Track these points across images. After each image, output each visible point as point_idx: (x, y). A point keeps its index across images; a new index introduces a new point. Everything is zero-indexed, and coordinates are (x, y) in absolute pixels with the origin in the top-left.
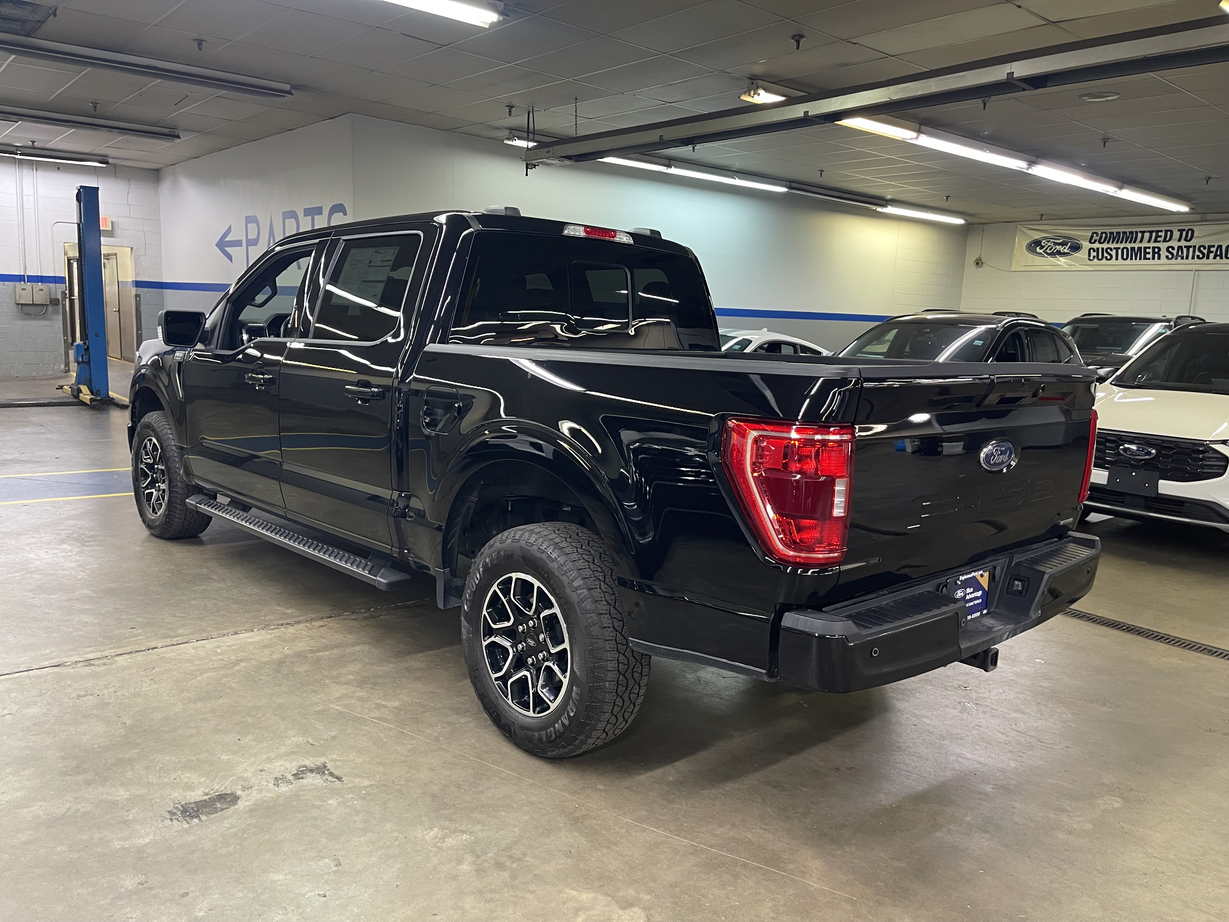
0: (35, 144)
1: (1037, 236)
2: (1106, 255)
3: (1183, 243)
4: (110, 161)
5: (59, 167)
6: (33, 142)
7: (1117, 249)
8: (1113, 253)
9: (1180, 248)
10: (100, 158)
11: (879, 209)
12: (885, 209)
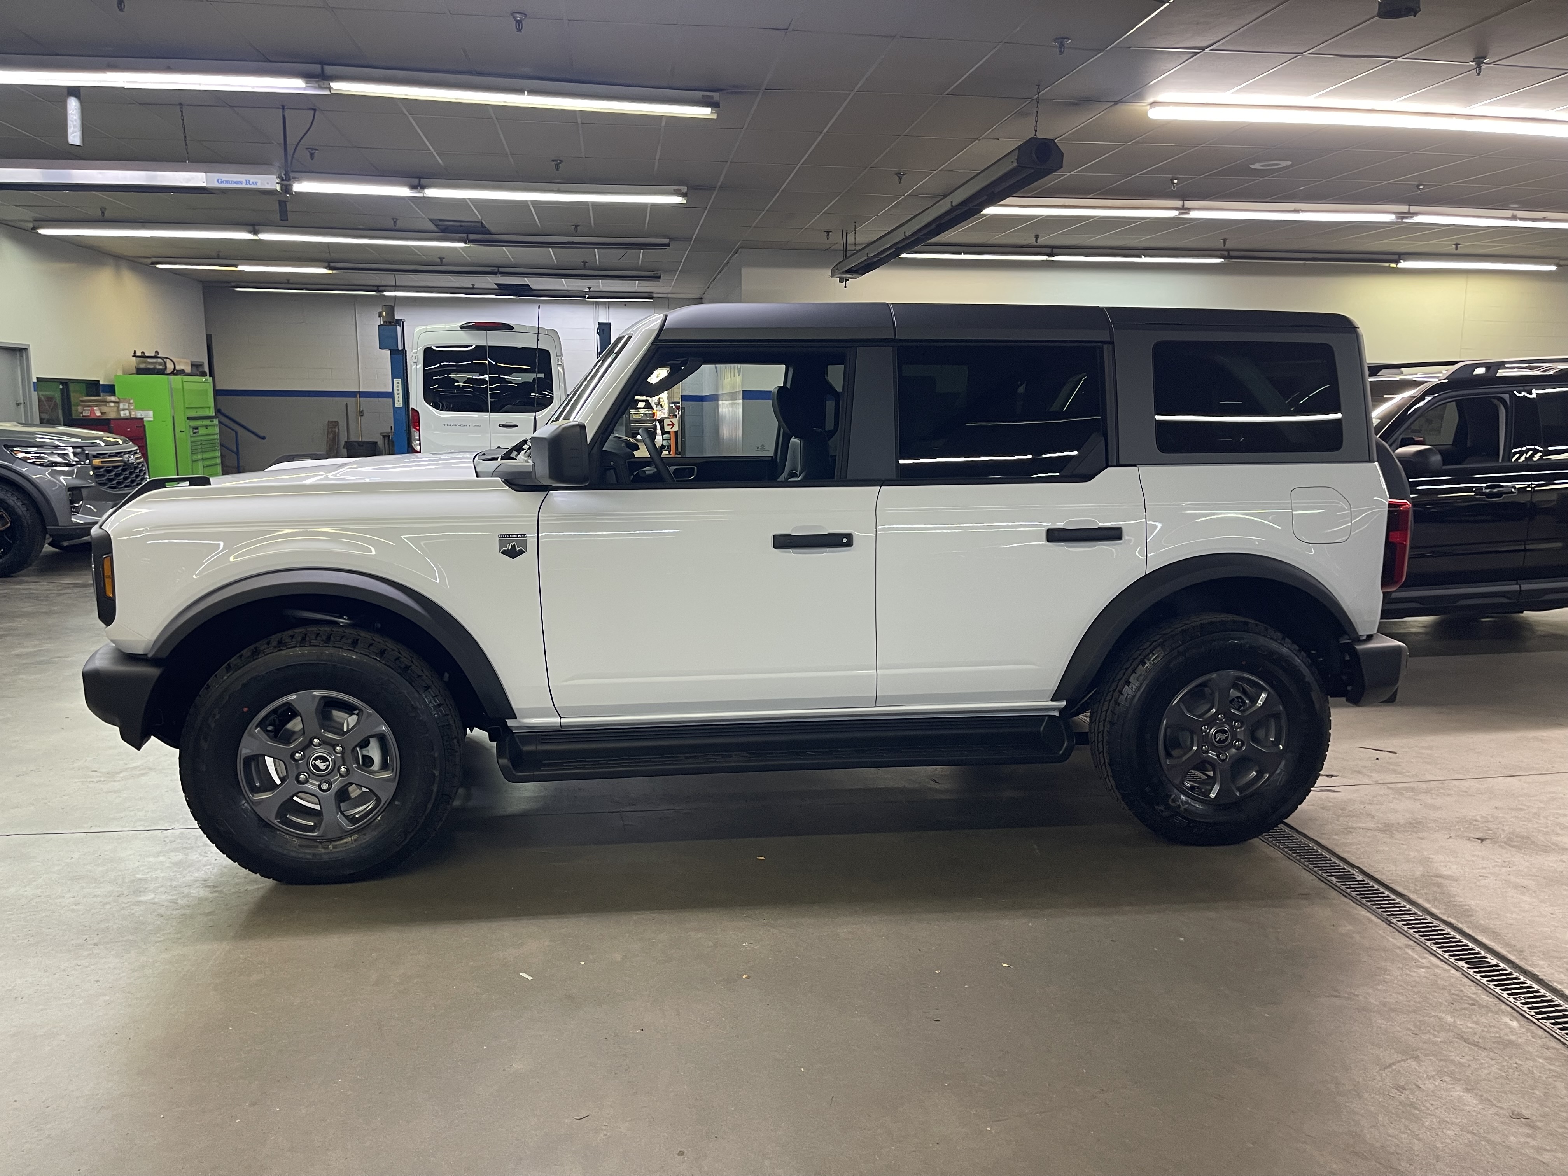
0: (591, 289)
4: (655, 295)
5: (625, 305)
6: (590, 288)
10: (646, 295)
11: (1393, 265)
12: (1403, 264)
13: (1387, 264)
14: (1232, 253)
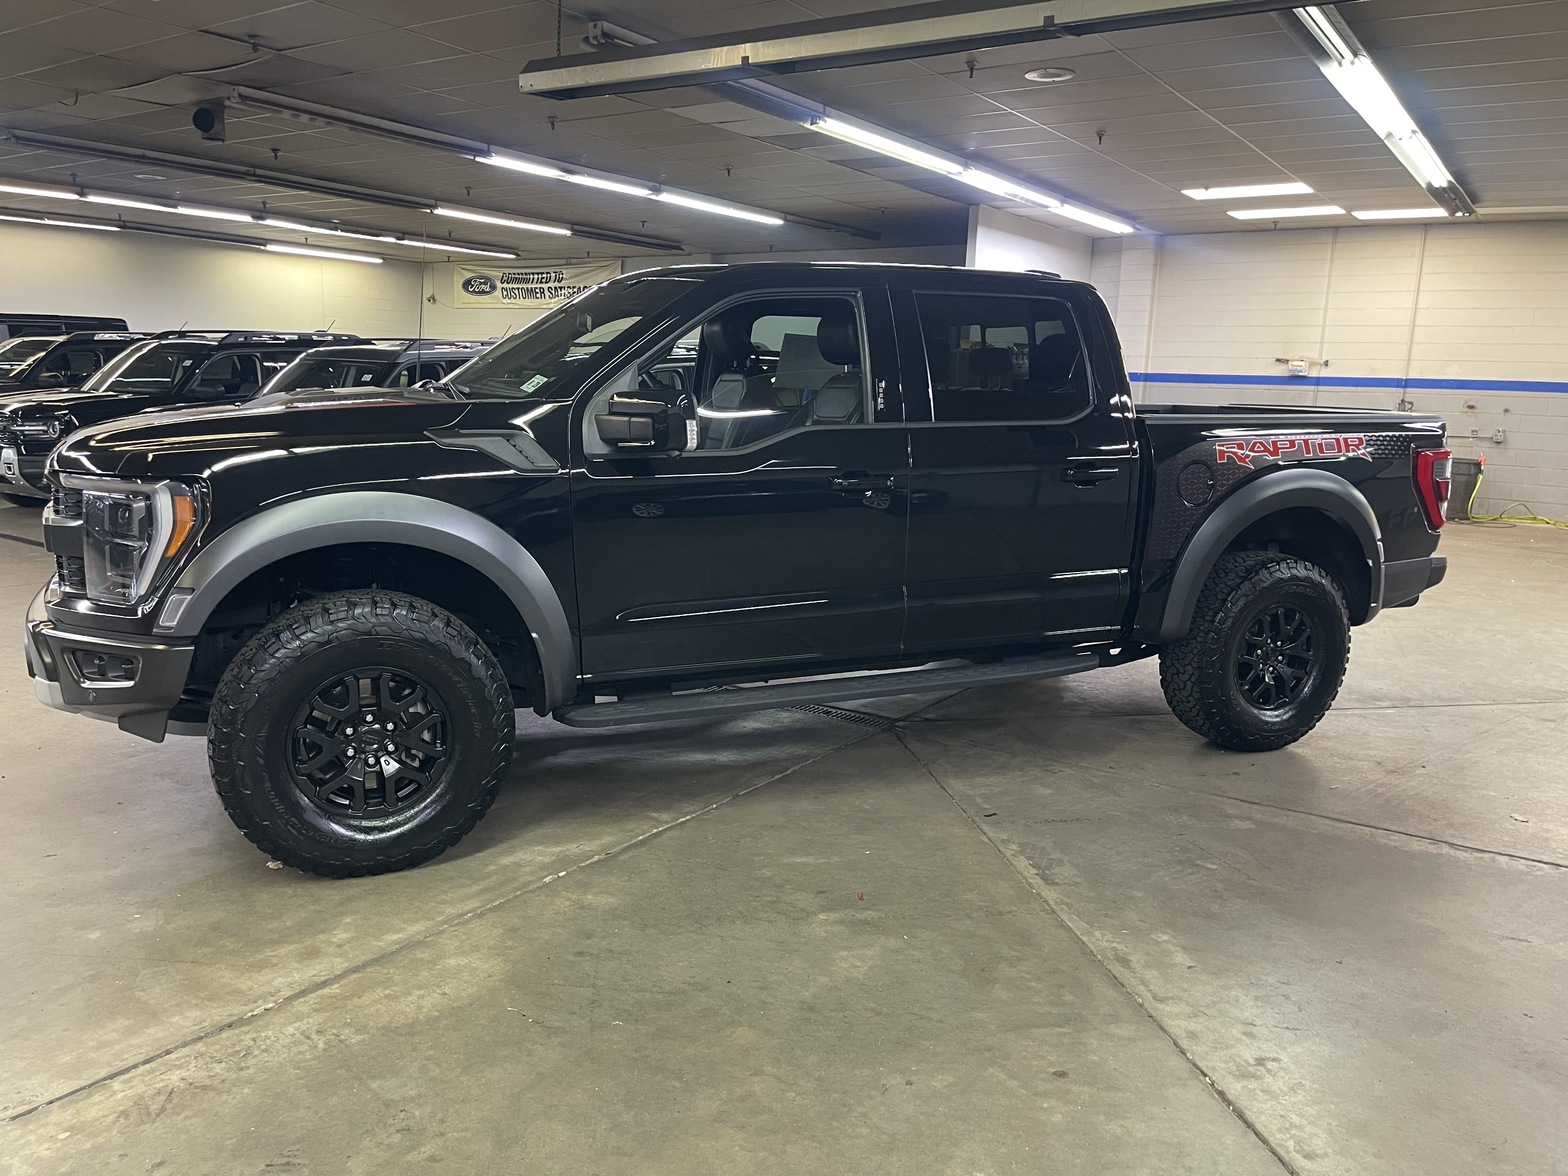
1: (469, 275)
2: (512, 294)
3: (557, 284)
7: (518, 289)
8: (516, 292)
9: (555, 288)
11: (262, 248)
12: (269, 248)
13: (258, 247)
14: (127, 224)
